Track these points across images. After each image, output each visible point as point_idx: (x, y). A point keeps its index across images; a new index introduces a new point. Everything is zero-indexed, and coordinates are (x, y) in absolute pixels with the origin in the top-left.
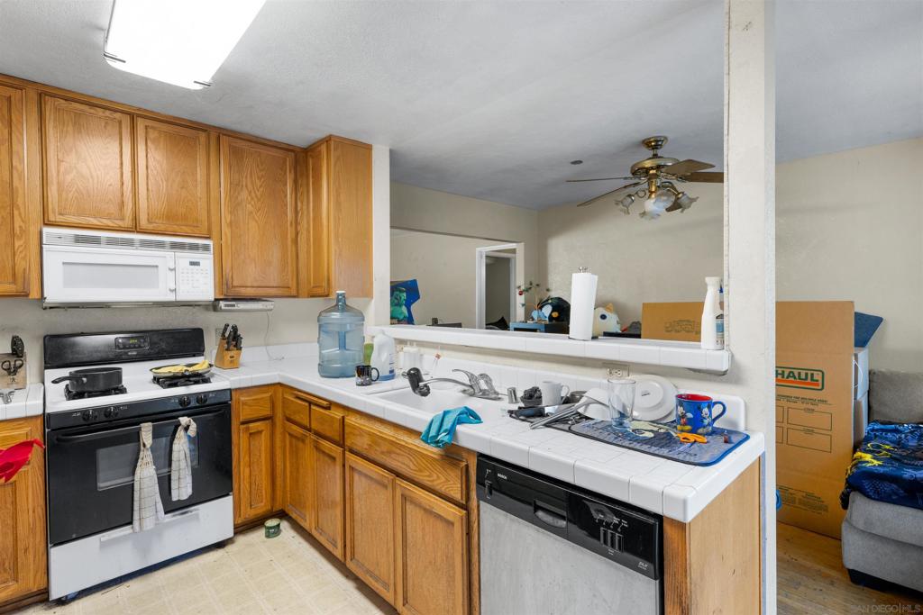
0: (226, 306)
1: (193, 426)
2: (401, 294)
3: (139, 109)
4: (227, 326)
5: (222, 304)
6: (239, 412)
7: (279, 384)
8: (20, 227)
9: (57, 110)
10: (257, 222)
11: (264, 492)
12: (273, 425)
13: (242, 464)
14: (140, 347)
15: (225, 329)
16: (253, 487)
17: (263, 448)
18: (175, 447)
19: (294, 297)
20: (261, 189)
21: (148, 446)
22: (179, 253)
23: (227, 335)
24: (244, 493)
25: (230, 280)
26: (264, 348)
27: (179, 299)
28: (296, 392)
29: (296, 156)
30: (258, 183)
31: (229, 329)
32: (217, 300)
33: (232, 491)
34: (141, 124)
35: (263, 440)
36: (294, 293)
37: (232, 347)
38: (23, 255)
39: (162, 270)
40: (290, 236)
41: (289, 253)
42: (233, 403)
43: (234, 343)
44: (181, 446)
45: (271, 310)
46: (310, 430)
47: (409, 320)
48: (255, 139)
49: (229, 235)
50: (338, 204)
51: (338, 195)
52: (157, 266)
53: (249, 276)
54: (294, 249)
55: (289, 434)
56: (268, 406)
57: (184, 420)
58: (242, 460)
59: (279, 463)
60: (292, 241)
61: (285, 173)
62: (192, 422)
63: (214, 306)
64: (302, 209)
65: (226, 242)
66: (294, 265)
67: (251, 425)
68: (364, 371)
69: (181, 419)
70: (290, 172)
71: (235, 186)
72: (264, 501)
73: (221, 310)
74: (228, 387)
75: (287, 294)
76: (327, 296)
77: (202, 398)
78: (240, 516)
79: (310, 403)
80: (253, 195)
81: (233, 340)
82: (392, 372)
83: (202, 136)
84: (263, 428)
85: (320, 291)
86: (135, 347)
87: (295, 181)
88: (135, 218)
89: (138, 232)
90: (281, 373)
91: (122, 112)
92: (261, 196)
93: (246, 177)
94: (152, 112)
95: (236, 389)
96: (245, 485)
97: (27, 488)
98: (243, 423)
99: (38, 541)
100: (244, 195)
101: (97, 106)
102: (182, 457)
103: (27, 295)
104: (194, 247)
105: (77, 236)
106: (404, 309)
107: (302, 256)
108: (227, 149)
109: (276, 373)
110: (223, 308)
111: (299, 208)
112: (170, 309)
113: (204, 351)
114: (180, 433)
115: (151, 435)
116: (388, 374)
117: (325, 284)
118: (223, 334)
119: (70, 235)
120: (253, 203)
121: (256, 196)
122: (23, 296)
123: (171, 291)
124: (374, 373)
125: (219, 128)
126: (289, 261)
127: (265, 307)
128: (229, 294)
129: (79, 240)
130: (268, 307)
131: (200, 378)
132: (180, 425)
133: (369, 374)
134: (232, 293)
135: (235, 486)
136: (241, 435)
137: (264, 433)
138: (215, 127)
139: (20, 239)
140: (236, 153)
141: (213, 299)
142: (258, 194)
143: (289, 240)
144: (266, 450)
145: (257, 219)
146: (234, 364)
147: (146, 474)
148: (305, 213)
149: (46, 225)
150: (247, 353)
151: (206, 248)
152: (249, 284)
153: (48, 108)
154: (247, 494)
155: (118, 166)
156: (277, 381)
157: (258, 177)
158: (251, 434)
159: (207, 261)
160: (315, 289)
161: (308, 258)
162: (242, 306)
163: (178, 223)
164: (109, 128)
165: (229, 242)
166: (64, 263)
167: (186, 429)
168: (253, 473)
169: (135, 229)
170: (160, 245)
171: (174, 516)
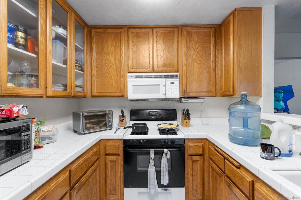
0: (184, 100)
1: (169, 154)
2: (280, 95)
3: (155, 25)
4: (185, 109)
5: (183, 99)
6: (188, 150)
7: (207, 139)
8: (122, 74)
9: (132, 33)
10: (197, 63)
11: (199, 190)
12: (204, 158)
13: (189, 174)
14: (156, 115)
15: (184, 111)
16: (194, 186)
17: (199, 169)
18: (162, 161)
19: (214, 96)
20: (199, 48)
21: (153, 159)
22: (167, 79)
23: (185, 113)
24: (190, 188)
25: (186, 89)
26: (200, 118)
27: (167, 97)
28: (216, 147)
29: (215, 29)
30: (198, 45)
31: (186, 110)
32: (181, 98)
33: (185, 186)
34: (155, 31)
35: (199, 165)
36: (214, 94)
37: (186, 118)
38: (123, 83)
39: (161, 86)
40: (212, 67)
41: (212, 76)
42: (186, 145)
43: (187, 116)
44: (164, 161)
45: (203, 102)
46: (224, 173)
47: (286, 110)
48: (196, 26)
49: (185, 69)
50: (240, 45)
51: (240, 40)
52: (159, 85)
53: (194, 88)
54: (214, 73)
55: (212, 167)
56: (201, 149)
57: (166, 150)
58: (189, 173)
59: (206, 178)
60: (213, 70)
61: (210, 39)
62: (169, 152)
63: (180, 100)
64: (218, 54)
65: (184, 73)
66: (214, 82)
67: (193, 157)
68: (267, 148)
69: (164, 149)
70: (213, 37)
71: (188, 48)
72: (199, 194)
73: (183, 102)
74: (184, 138)
75: (210, 95)
76: (232, 96)
77: (172, 141)
78: (188, 197)
79: (225, 158)
80: (196, 51)
81: (187, 115)
82: (290, 151)
83: (176, 30)
84: (199, 160)
85: (228, 93)
86: (154, 115)
87: (215, 41)
88: (153, 67)
89: (154, 72)
90: (208, 134)
91: (149, 28)
92: (199, 51)
93: (193, 43)
94: (159, 25)
95: (187, 139)
96: (190, 185)
97: (119, 164)
98: (190, 155)
99: (122, 183)
100: (192, 51)
101: (143, 28)
102: (165, 166)
103: (124, 97)
104: (172, 76)
105: (136, 75)
106: (282, 104)
107: (218, 76)
108: (185, 33)
109: (205, 134)
110: (183, 101)
111: (217, 54)
112: (166, 101)
113: (176, 119)
114: (164, 155)
115: (153, 154)
116: (288, 152)
117: (231, 89)
118: (183, 113)
119: (134, 75)
120: (195, 54)
121: (197, 51)
122: (123, 97)
123: (164, 94)
124: (276, 151)
125: (182, 25)
126: (212, 80)
127: (200, 101)
128: (186, 96)
129: (137, 77)
130: (202, 101)
131: (173, 131)
132: (164, 152)
133: (272, 151)
134: (187, 95)
135: (186, 183)
136: (189, 161)
137: (199, 161)
138: (180, 25)
139: (122, 78)
140: (189, 34)
141: (179, 98)
142: (198, 50)
143: (212, 69)
144: (200, 170)
145: (197, 61)
146: (187, 125)
147: (152, 170)
148: (220, 55)
149: (129, 72)
150: (193, 121)
151: (177, 76)
152: (194, 91)
153: (129, 32)
154: (191, 189)
155: (148, 48)
156: (205, 137)
157: (198, 43)
158: (193, 161)
159: (177, 81)
160: (225, 92)
161: (221, 77)
162: (191, 100)
163: (166, 67)
164: (145, 35)
165: (186, 73)
166: (133, 85)
167: (166, 154)
168: (194, 180)
169: (153, 71)
170: (160, 76)
171: (162, 190)
